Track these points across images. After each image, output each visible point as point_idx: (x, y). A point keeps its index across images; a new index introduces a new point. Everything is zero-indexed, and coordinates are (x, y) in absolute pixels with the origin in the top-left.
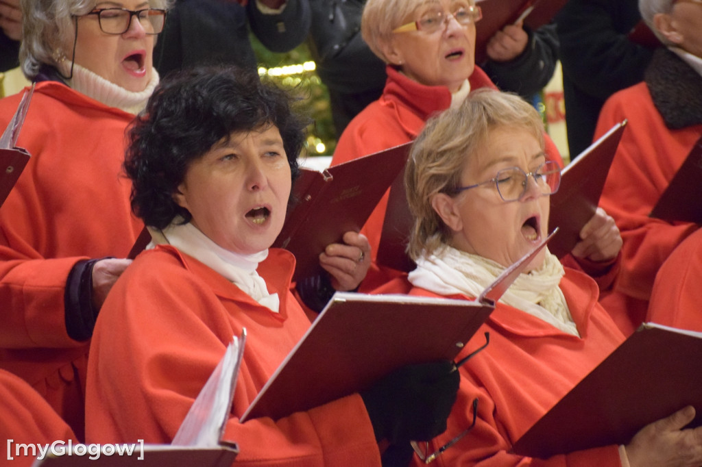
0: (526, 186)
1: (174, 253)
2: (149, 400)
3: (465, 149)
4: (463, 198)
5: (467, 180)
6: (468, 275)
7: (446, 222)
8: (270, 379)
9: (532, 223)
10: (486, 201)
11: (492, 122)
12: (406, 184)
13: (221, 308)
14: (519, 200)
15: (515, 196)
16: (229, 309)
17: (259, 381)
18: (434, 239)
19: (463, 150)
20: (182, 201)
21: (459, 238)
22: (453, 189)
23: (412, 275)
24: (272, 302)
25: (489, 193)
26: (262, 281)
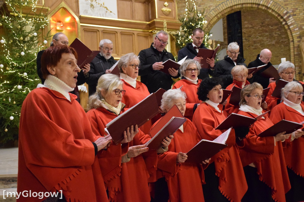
0: (260, 97)
1: (206, 104)
2: (202, 125)
3: (252, 90)
4: (250, 97)
5: (251, 95)
6: (249, 109)
7: (246, 100)
8: (221, 123)
9: (259, 103)
10: (254, 98)
11: (257, 87)
12: (241, 94)
13: (213, 112)
14: (258, 99)
15: (258, 98)
16: (215, 112)
17: (219, 124)
18: (244, 103)
19: (251, 90)
20: (208, 97)
21: (247, 103)
22: (249, 96)
23: (239, 109)
24: (220, 111)
25: (254, 97)
26: (218, 108)
